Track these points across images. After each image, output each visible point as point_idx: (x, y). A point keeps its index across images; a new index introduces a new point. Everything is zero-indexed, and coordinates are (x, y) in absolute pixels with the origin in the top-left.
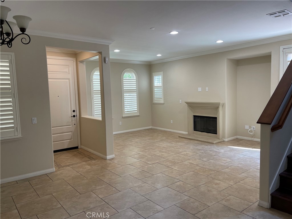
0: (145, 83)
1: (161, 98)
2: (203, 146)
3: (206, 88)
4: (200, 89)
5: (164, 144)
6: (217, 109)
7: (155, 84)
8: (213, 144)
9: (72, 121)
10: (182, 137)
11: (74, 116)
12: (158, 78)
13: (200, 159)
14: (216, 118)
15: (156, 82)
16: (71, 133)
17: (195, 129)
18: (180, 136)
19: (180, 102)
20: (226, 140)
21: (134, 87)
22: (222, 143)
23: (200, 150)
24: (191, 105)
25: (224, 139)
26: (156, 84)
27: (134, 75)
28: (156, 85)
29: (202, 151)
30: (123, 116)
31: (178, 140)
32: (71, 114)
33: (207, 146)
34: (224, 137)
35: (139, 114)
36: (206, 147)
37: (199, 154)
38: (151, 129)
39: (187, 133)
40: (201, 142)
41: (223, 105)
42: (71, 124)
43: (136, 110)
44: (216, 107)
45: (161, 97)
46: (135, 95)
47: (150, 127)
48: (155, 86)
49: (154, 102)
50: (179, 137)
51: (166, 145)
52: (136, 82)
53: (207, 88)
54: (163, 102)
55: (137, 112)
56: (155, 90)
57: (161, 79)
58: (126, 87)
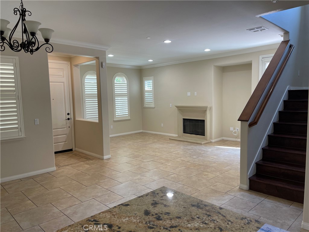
0: (135, 87)
1: (152, 102)
2: (193, 146)
3: (195, 93)
4: (189, 94)
6: (205, 112)
7: (146, 88)
8: (202, 144)
9: (67, 123)
11: (69, 119)
12: (148, 83)
14: (204, 121)
15: (147, 86)
16: (65, 135)
17: (185, 132)
18: (171, 138)
19: (171, 106)
20: (213, 141)
21: (125, 91)
22: (210, 143)
23: (190, 149)
24: (181, 109)
25: (211, 140)
27: (125, 79)
29: (192, 151)
30: (115, 120)
31: (169, 142)
32: (66, 117)
33: (196, 146)
34: (211, 138)
35: (129, 118)
37: (189, 153)
38: (142, 133)
39: (177, 135)
40: (190, 143)
41: (211, 108)
42: (65, 127)
44: (204, 110)
46: (126, 99)
47: (141, 131)
48: (146, 90)
49: (144, 106)
51: (159, 147)
52: (127, 86)
54: (154, 106)
55: (128, 115)
56: (146, 94)
57: (151, 84)
58: (117, 91)
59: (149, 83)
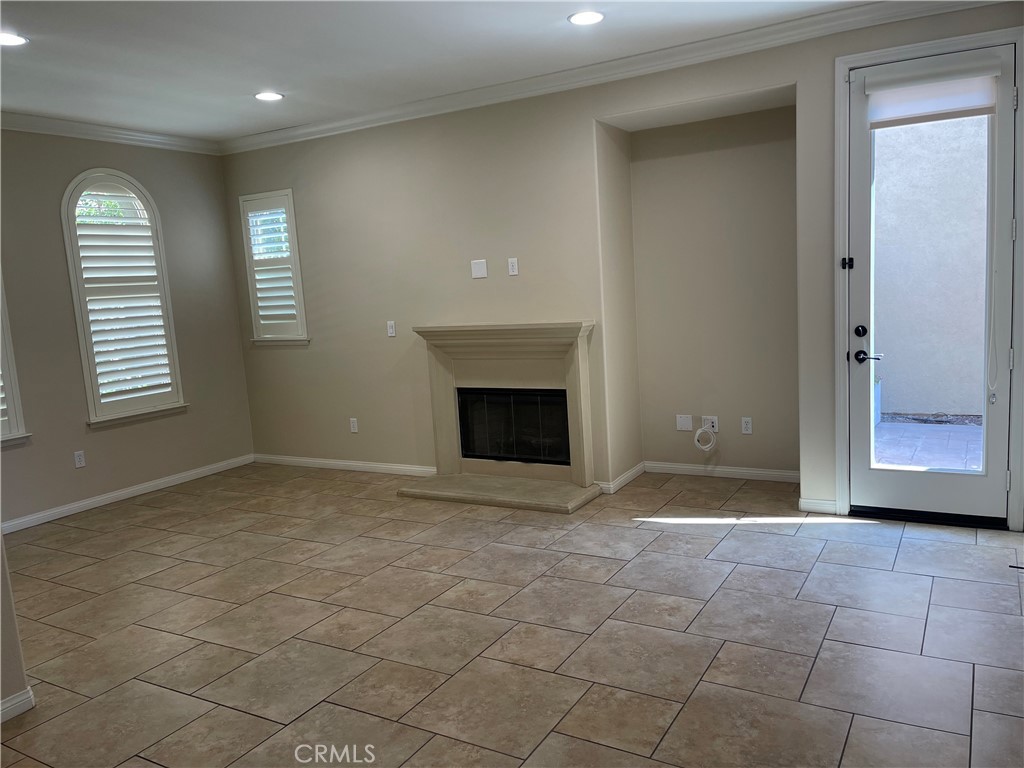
0: (201, 246)
1: (292, 317)
3: (510, 260)
4: (479, 267)
5: (340, 551)
6: (567, 352)
7: (256, 250)
8: (567, 512)
10: (412, 496)
12: (264, 223)
13: (551, 624)
14: (562, 394)
15: (260, 239)
17: (469, 449)
18: (403, 488)
19: (391, 332)
20: (612, 486)
21: (144, 264)
22: (597, 504)
24: (442, 343)
25: (603, 485)
26: (261, 249)
27: (138, 204)
28: (262, 257)
30: (94, 419)
31: (399, 513)
33: (545, 529)
34: (601, 475)
35: (181, 403)
36: (545, 535)
38: (252, 467)
39: (433, 470)
40: (507, 512)
41: (593, 333)
43: (167, 380)
44: (560, 344)
45: (294, 312)
46: (152, 306)
47: (249, 458)
48: (256, 258)
49: (256, 338)
50: (401, 495)
51: (351, 557)
52: (155, 237)
53: (513, 261)
54: (304, 336)
55: (169, 389)
56: (257, 277)
57: (283, 226)
58: (94, 264)
59: (273, 222)
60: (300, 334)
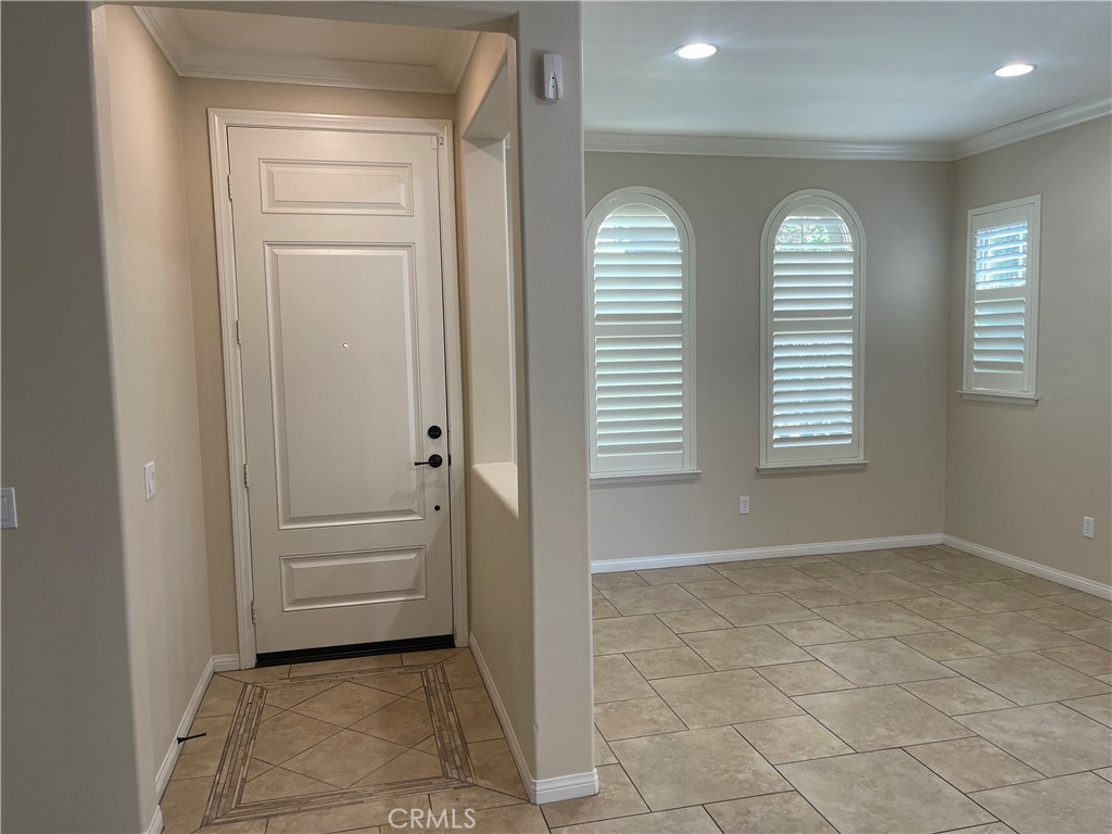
0: (911, 273)
1: (1018, 366)
5: (1020, 717)
7: (980, 277)
9: (422, 486)
11: (435, 461)
12: (998, 241)
15: (989, 263)
16: (412, 556)
21: (840, 296)
26: (989, 276)
27: (845, 228)
28: (988, 287)
30: (762, 465)
32: (420, 449)
35: (860, 459)
38: (939, 551)
42: (414, 506)
43: (848, 431)
45: (1020, 360)
46: (841, 344)
48: (979, 287)
49: (965, 389)
52: (856, 266)
54: (1030, 394)
55: (849, 441)
56: (977, 313)
57: (1022, 246)
58: (788, 296)
59: (1013, 240)
60: (1025, 389)
